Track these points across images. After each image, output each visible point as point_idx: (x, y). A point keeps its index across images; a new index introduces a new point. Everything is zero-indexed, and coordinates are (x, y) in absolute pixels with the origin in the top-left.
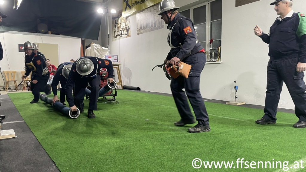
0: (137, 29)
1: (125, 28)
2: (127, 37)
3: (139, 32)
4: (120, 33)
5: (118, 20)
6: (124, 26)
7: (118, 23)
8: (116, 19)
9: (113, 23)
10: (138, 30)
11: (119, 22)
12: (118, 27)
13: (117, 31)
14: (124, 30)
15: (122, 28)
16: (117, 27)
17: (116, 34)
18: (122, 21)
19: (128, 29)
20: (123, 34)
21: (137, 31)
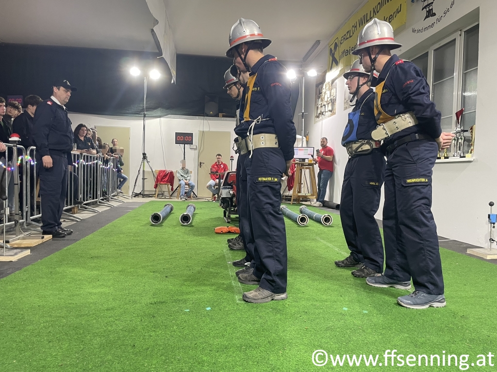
0: (345, 99)
1: (330, 100)
2: (331, 115)
3: (347, 106)
4: (323, 109)
5: (322, 87)
6: (329, 96)
7: (321, 93)
8: (320, 86)
9: (316, 94)
10: (346, 101)
11: (324, 91)
12: (322, 100)
13: (320, 106)
14: (328, 104)
15: (326, 100)
16: (320, 99)
17: (319, 112)
18: (327, 88)
19: (333, 101)
20: (327, 110)
21: (345, 103)
